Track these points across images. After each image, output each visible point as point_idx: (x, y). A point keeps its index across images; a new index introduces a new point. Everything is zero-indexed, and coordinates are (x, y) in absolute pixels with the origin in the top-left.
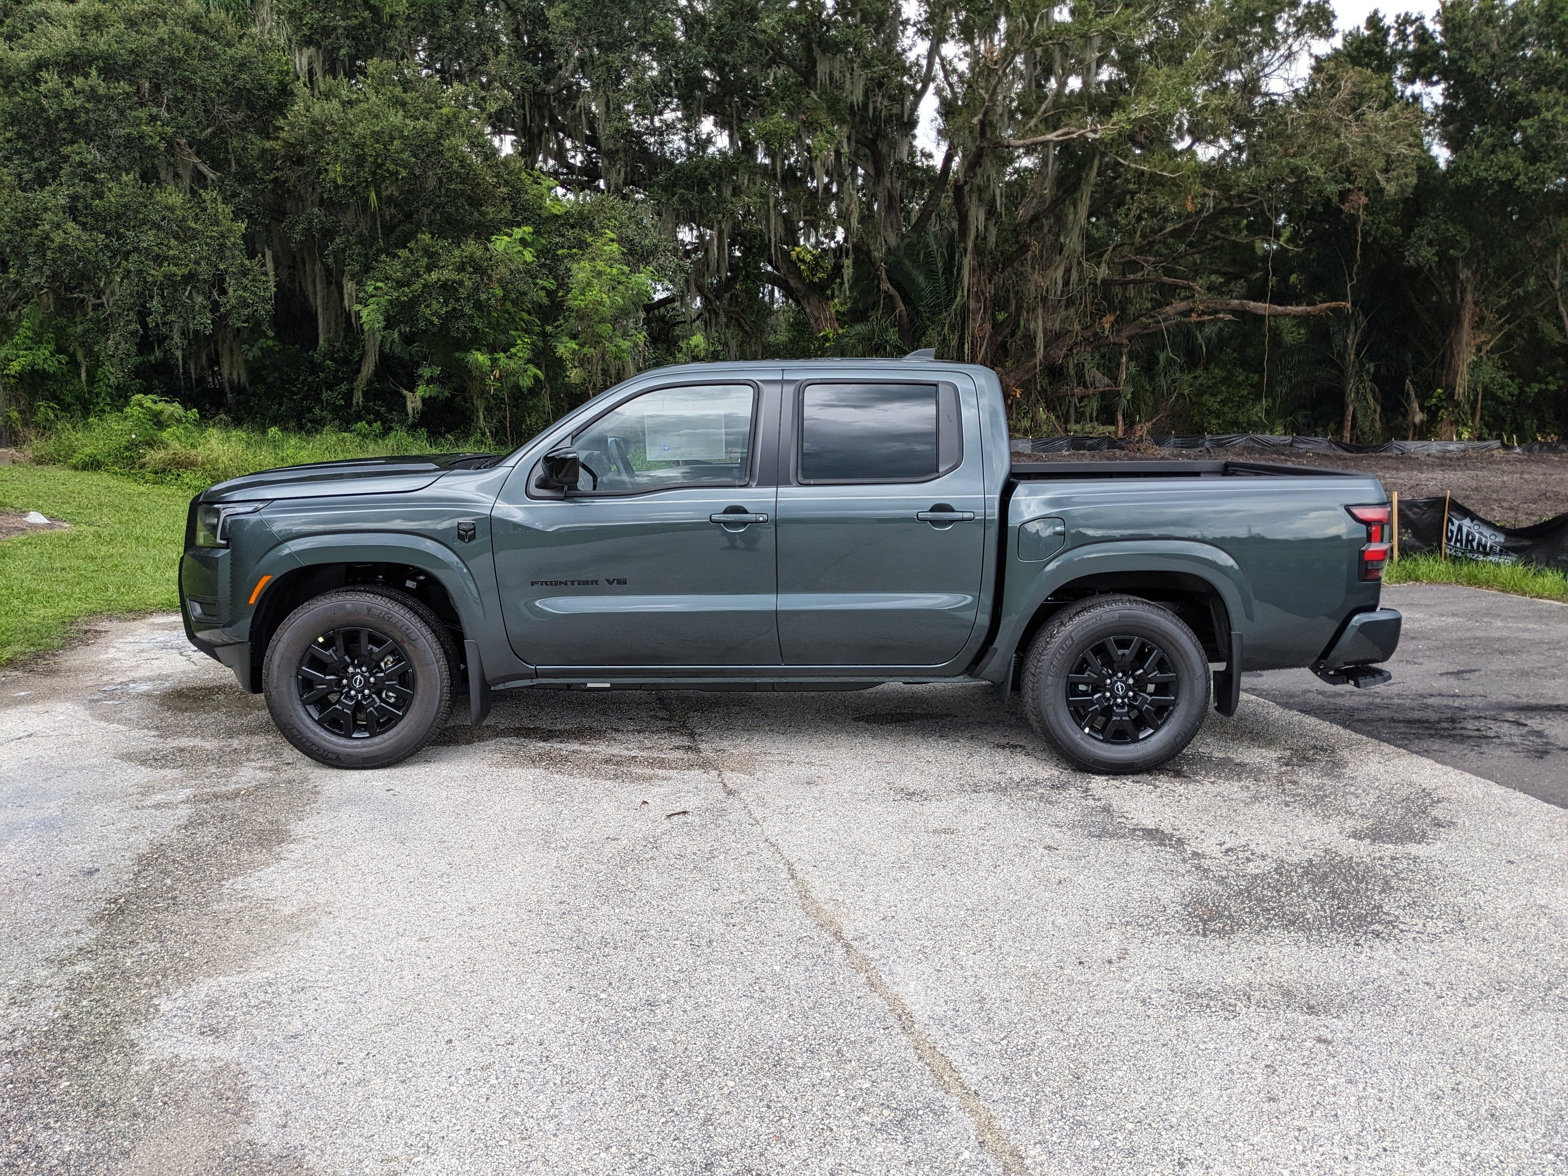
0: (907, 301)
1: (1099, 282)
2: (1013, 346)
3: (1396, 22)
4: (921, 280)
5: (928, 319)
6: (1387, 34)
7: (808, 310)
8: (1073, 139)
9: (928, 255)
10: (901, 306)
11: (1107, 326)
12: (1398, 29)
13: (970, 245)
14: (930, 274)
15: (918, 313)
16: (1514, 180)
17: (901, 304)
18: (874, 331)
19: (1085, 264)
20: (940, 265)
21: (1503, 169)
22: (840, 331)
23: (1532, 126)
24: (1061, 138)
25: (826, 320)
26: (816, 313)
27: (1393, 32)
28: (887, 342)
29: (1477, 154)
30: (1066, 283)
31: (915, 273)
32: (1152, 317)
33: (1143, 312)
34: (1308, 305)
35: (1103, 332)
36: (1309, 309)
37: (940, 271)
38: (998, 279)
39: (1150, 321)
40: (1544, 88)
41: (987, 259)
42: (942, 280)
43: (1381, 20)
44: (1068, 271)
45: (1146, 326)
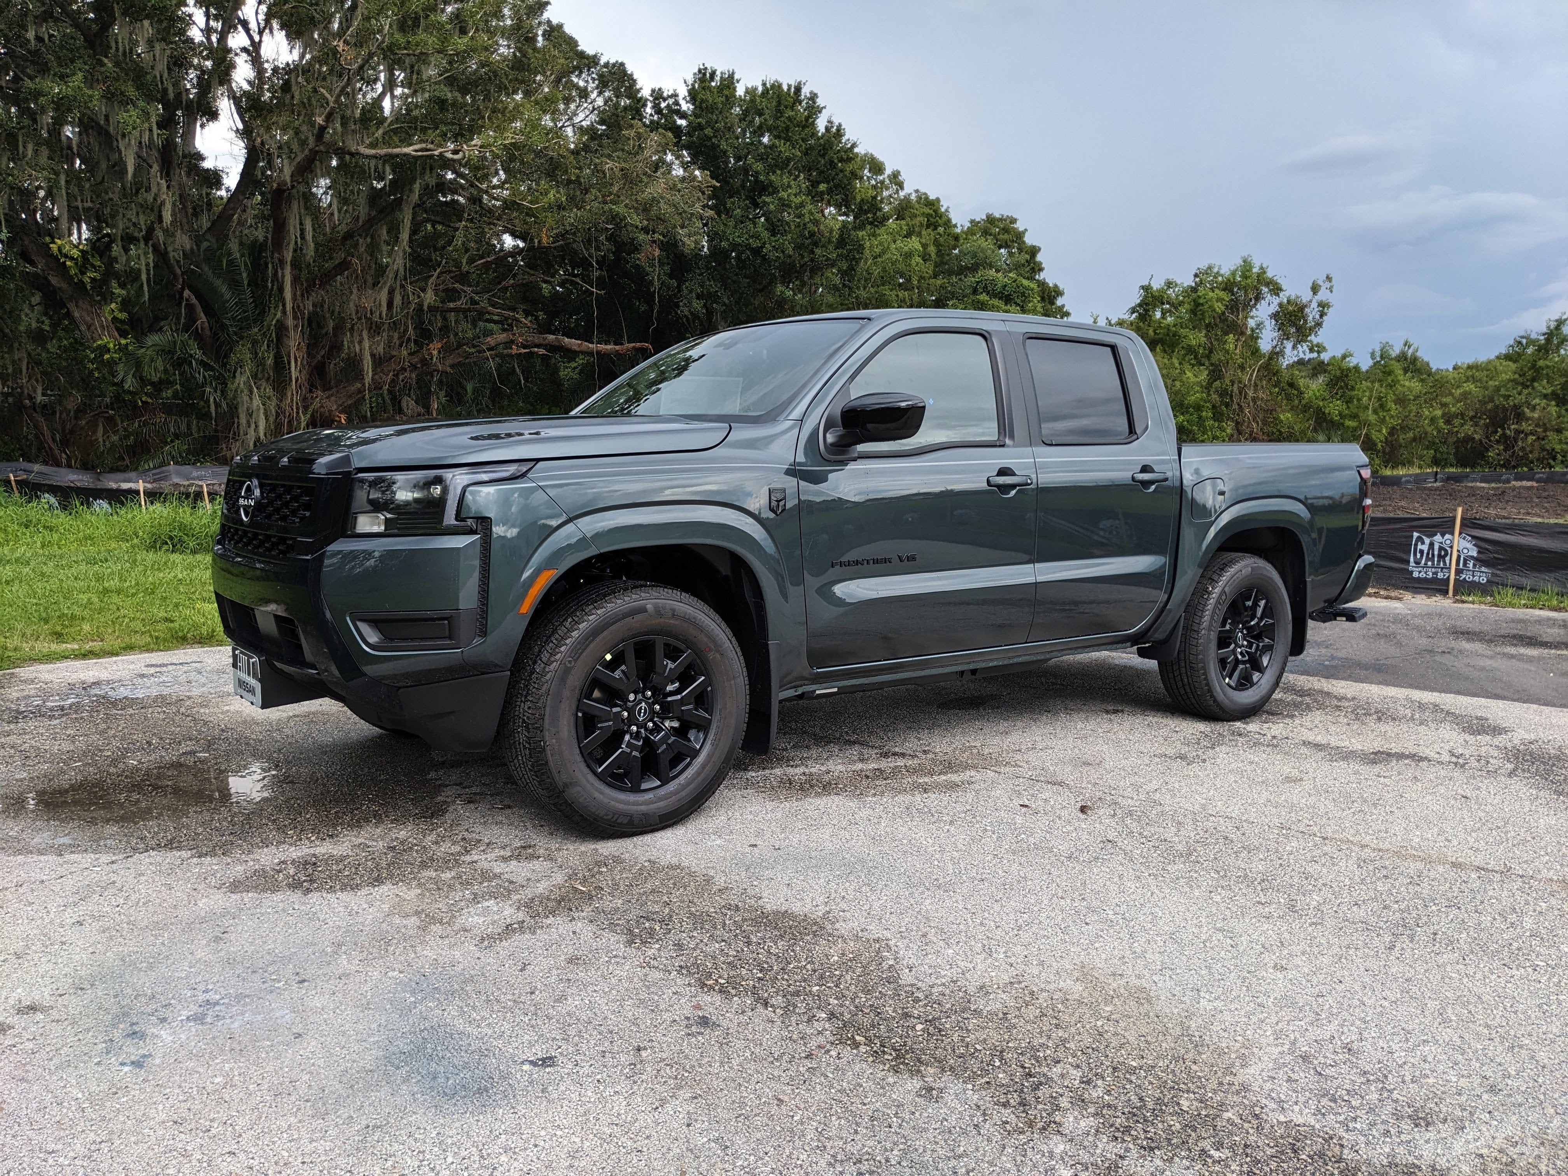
0: (208, 311)
1: (425, 308)
2: (333, 367)
3: (651, 95)
4: (224, 289)
5: (235, 333)
6: (645, 105)
7: (76, 314)
8: (432, 156)
9: (231, 263)
10: (202, 319)
11: (435, 353)
12: (654, 102)
13: (289, 256)
14: (234, 284)
15: (223, 327)
16: (762, 247)
17: (202, 314)
18: (175, 343)
19: (409, 288)
20: (245, 275)
21: (752, 237)
22: (123, 342)
23: (773, 203)
24: (420, 153)
25: (102, 327)
26: (88, 319)
27: (649, 105)
28: (191, 356)
29: (731, 223)
30: (390, 305)
31: (218, 282)
32: (474, 346)
33: (466, 341)
34: (616, 344)
35: (432, 359)
36: (617, 347)
37: (246, 282)
38: (314, 297)
39: (472, 350)
40: (779, 172)
41: (304, 274)
42: (248, 291)
43: (638, 91)
44: (391, 292)
45: (468, 355)
